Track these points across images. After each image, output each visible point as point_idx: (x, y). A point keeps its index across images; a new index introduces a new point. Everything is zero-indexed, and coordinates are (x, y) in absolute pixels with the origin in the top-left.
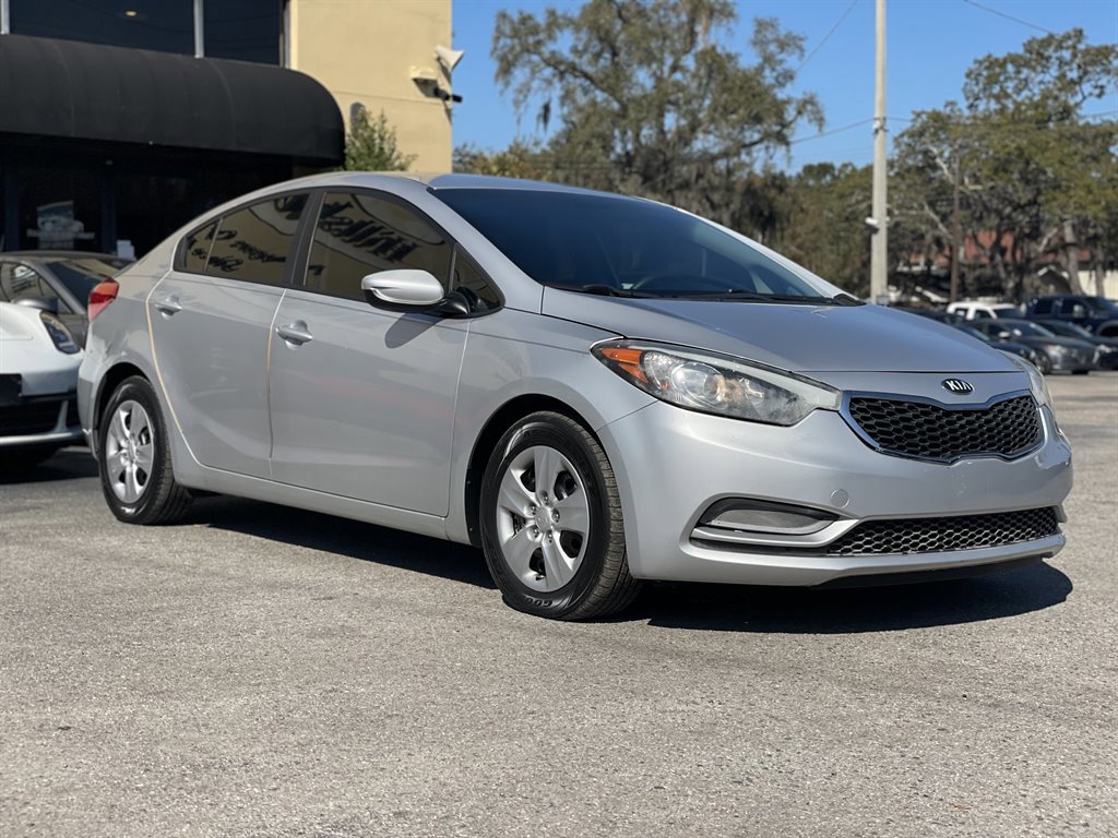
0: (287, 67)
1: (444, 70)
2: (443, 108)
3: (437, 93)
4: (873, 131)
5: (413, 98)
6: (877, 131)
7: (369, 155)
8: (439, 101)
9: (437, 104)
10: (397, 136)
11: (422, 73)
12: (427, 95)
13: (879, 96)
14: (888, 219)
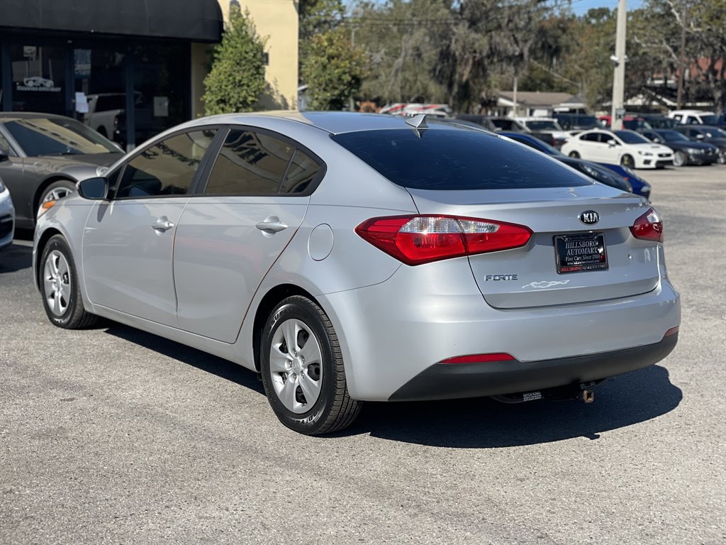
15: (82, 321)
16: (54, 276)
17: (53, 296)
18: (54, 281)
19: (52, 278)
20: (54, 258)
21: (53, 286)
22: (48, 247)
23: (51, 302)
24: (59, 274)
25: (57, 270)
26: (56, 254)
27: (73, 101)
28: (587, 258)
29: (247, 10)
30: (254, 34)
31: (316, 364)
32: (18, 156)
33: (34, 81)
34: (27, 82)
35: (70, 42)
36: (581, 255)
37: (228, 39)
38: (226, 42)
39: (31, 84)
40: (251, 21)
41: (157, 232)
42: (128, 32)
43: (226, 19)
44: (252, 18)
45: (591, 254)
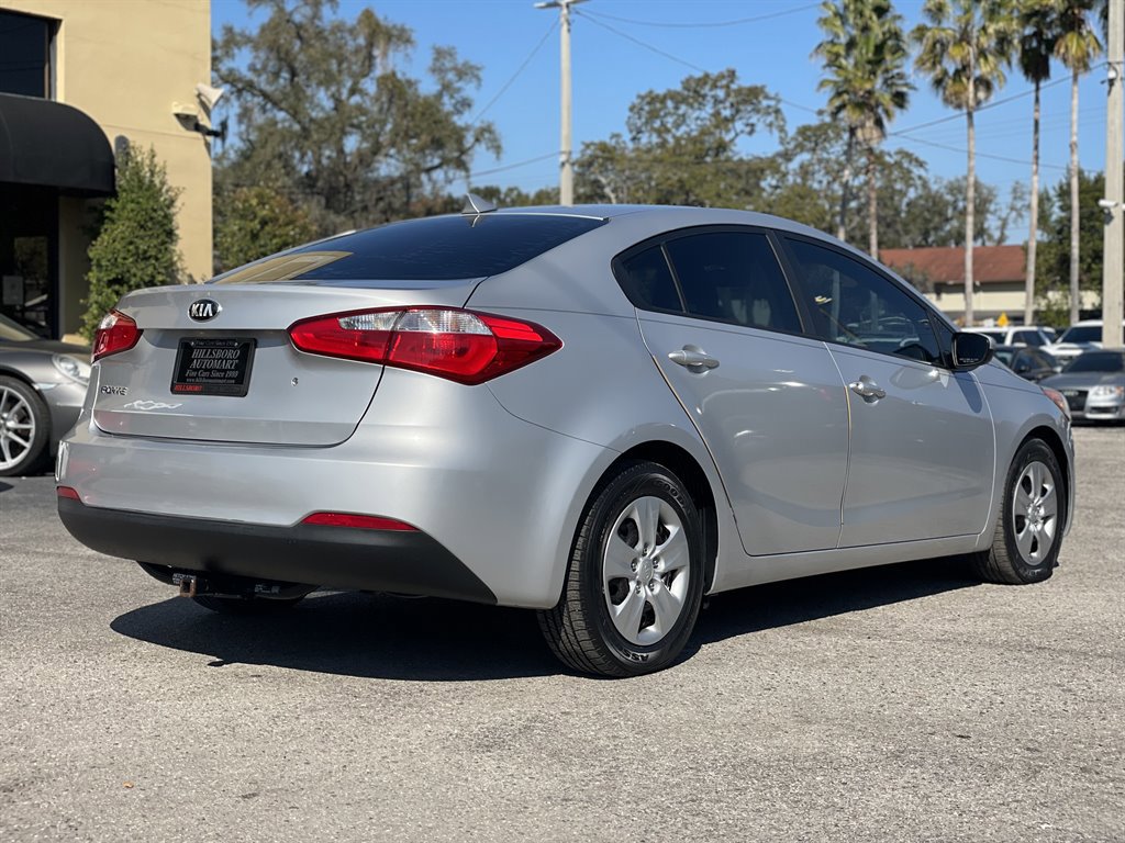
0: (53, 100)
1: (203, 105)
2: (202, 142)
3: (198, 128)
4: (560, 163)
5: (174, 132)
6: (563, 164)
7: (140, 188)
8: (198, 135)
9: (198, 139)
10: (168, 171)
12: (188, 129)
13: (565, 131)
38: (122, 194)
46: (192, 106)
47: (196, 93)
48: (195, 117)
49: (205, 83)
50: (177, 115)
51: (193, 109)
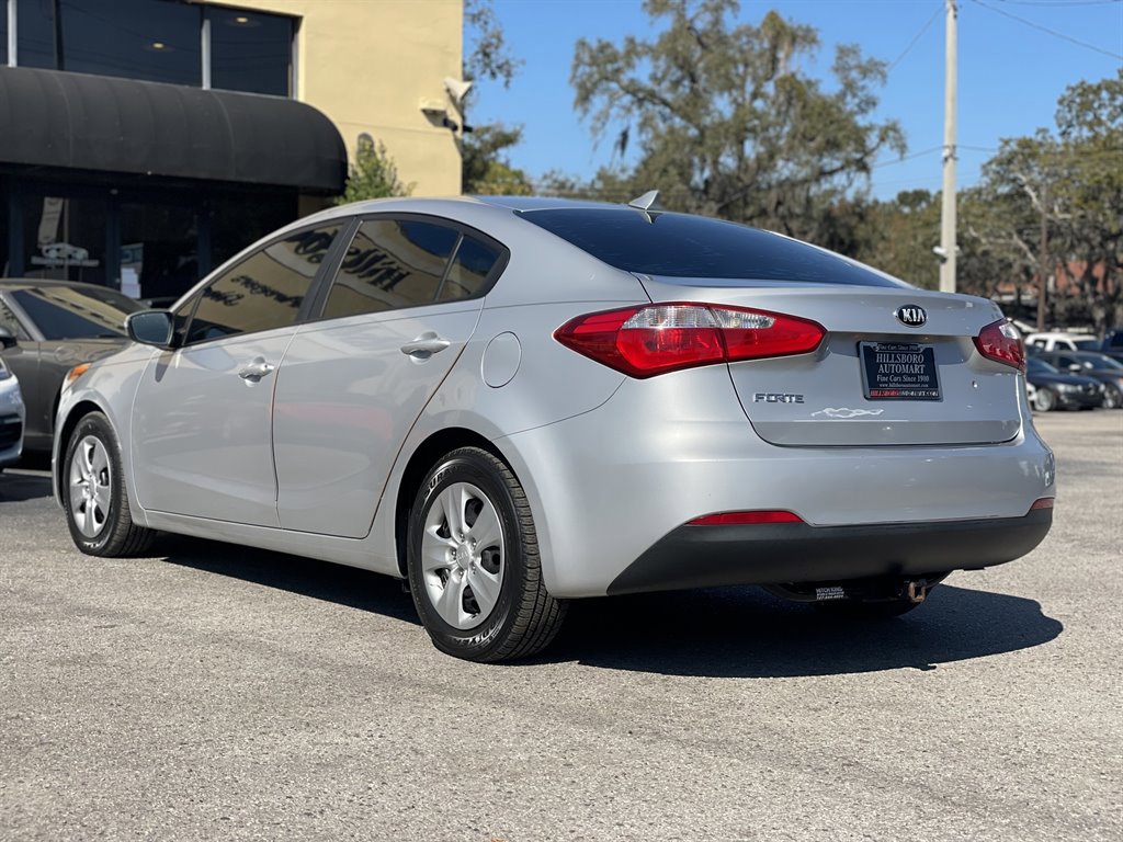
4: (942, 159)
6: (946, 159)
11: (431, 104)
13: (948, 124)
14: (957, 248)
15: (128, 543)
16: (85, 476)
17: (83, 508)
18: (85, 483)
19: (83, 480)
20: (87, 448)
21: (84, 492)
22: (77, 432)
23: (80, 518)
24: (94, 471)
25: (90, 467)
26: (89, 442)
27: (118, 280)
28: (909, 379)
29: (382, 146)
30: (394, 180)
31: (494, 548)
32: (32, 339)
33: (58, 250)
34: (47, 251)
35: (115, 192)
36: (901, 375)
37: (354, 189)
38: (352, 192)
39: (53, 254)
40: (390, 161)
41: (248, 382)
42: (203, 175)
43: (352, 159)
44: (392, 158)
45: (916, 375)
46: (439, 101)
47: (444, 87)
48: (444, 113)
49: (455, 77)
50: (424, 111)
51: (441, 103)
